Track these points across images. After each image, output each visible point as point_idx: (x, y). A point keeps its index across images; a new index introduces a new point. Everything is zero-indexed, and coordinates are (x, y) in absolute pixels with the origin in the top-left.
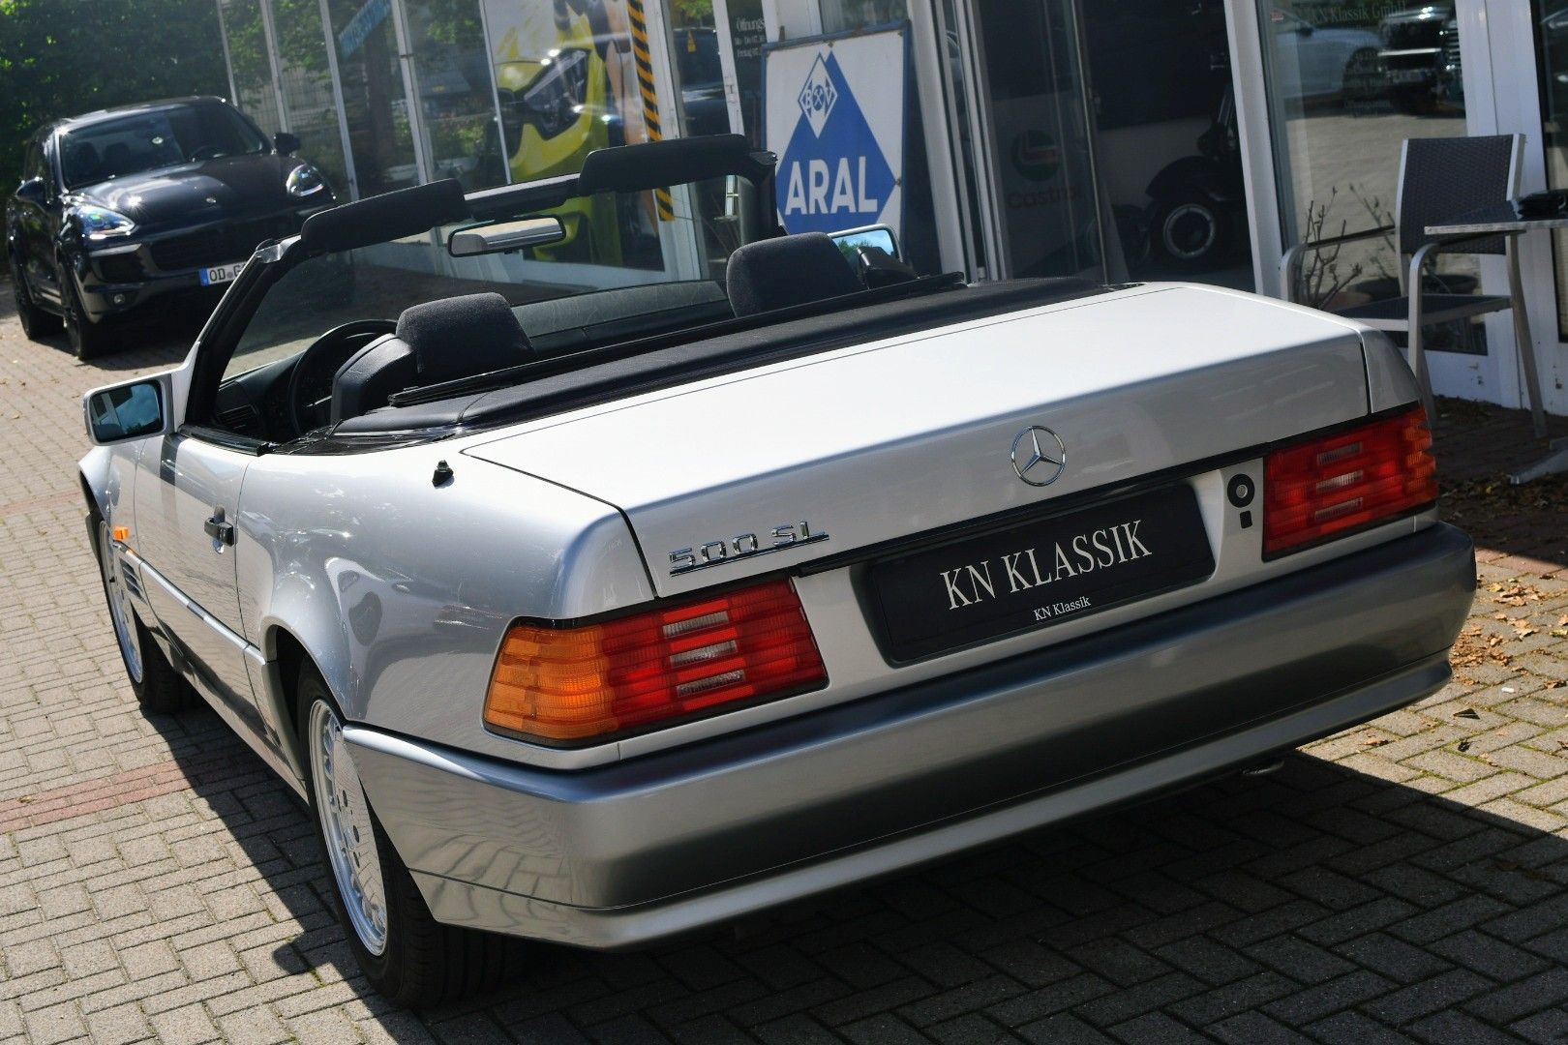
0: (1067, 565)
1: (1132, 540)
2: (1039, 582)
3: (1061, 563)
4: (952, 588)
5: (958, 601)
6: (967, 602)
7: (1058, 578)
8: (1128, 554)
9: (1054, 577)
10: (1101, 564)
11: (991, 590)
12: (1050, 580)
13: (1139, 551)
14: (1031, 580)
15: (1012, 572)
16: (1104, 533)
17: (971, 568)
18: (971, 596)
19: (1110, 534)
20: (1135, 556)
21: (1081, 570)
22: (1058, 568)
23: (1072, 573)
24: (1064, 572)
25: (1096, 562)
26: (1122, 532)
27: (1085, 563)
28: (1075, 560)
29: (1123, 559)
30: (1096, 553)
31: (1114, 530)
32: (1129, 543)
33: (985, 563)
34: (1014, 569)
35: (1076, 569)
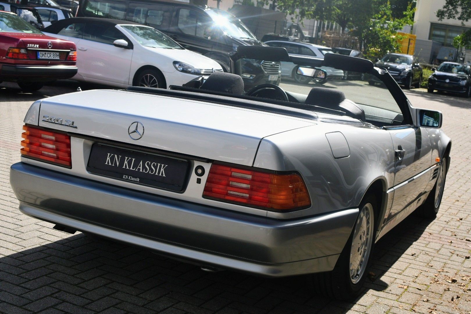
0: (141, 168)
1: (162, 170)
2: (131, 169)
3: (140, 166)
4: (108, 159)
5: (108, 163)
6: (110, 164)
7: (137, 170)
8: (159, 173)
9: (136, 169)
10: (150, 172)
11: (118, 164)
12: (134, 170)
13: (162, 174)
14: (130, 167)
15: (126, 162)
16: (156, 164)
17: (116, 156)
18: (112, 163)
19: (157, 165)
20: (160, 175)
21: (144, 171)
22: (138, 167)
23: (141, 171)
24: (139, 169)
25: (149, 171)
26: (161, 166)
27: (146, 170)
28: (144, 167)
29: (157, 174)
30: (151, 169)
31: (159, 164)
32: (161, 170)
33: (120, 156)
34: (127, 162)
35: (143, 170)
